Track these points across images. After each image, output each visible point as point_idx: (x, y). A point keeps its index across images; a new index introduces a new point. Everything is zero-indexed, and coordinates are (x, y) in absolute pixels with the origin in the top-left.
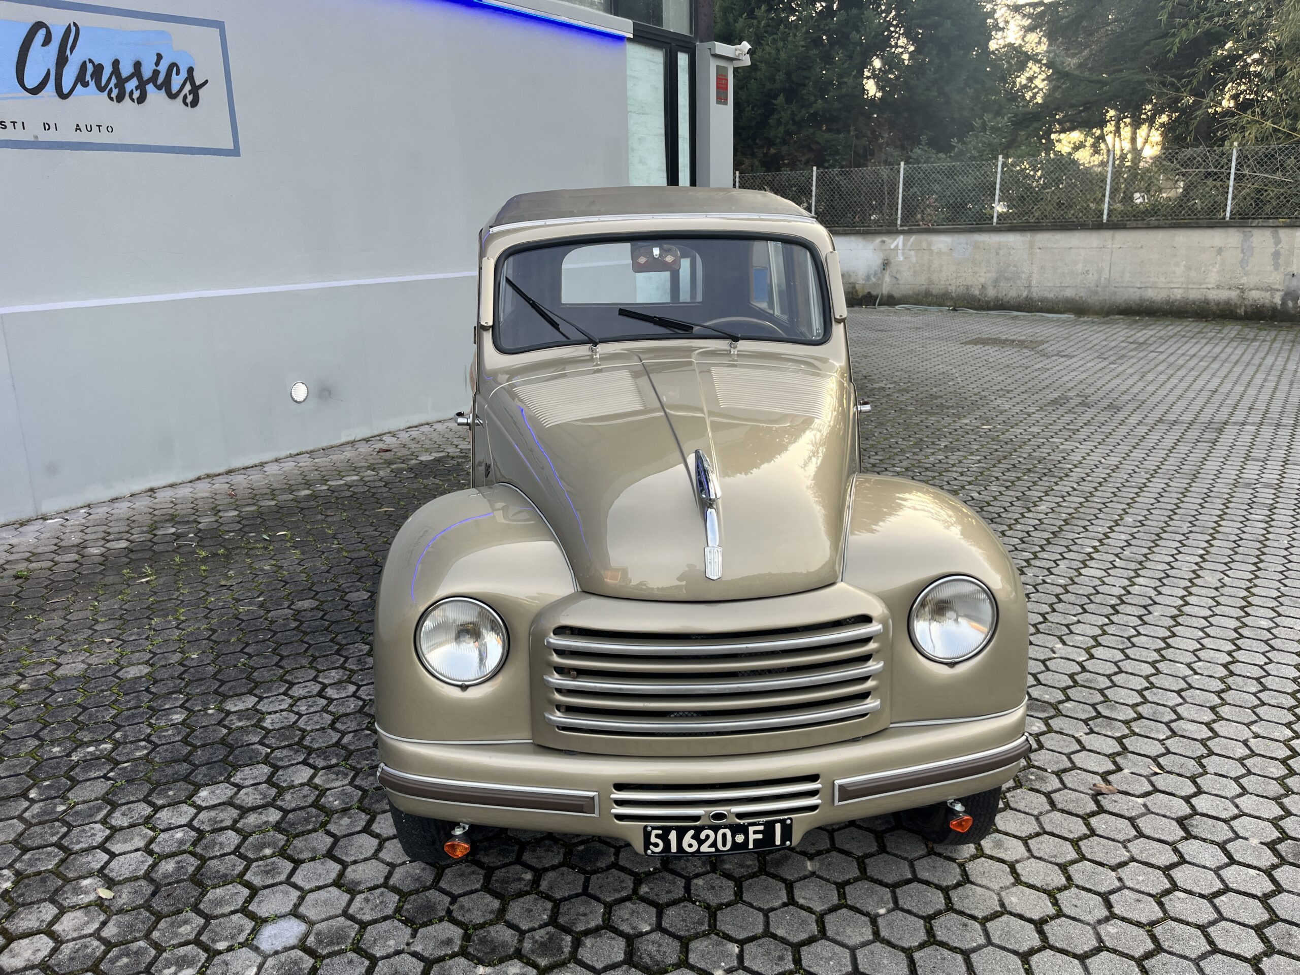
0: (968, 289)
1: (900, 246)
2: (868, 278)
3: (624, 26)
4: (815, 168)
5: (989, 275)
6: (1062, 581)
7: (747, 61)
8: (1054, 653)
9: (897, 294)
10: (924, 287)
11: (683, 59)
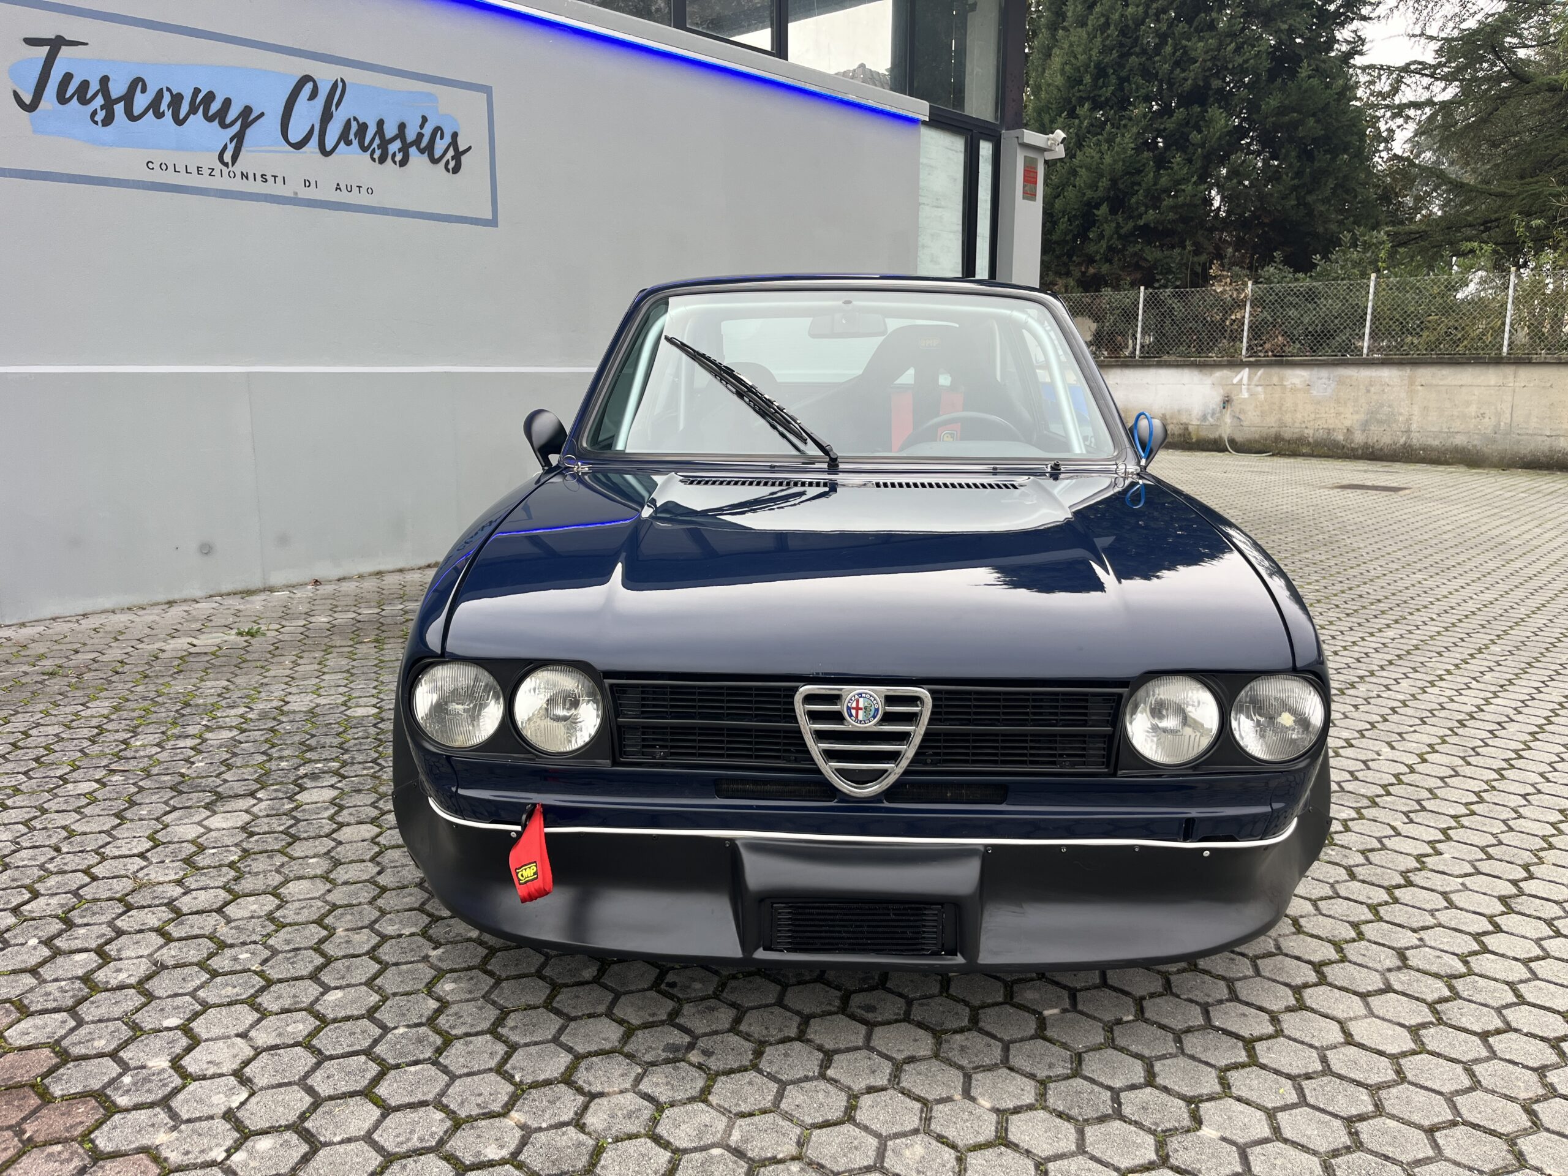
0: (1329, 433)
1: (1245, 381)
2: (1204, 418)
3: (920, 108)
4: (1142, 288)
5: (1356, 417)
6: (1401, 697)
7: (1060, 152)
8: (1379, 755)
9: (1239, 437)
10: (1273, 431)
11: (986, 149)
